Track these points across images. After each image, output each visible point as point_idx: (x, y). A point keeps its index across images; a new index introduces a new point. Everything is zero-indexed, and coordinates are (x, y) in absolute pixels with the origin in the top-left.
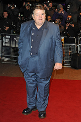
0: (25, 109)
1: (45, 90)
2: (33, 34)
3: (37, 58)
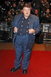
0: (12, 68)
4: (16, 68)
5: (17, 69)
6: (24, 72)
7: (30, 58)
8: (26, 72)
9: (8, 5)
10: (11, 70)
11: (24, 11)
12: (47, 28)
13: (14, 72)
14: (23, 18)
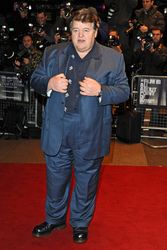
0: (39, 224)
1: (89, 187)
2: (71, 68)
3: (75, 119)
4: (50, 223)
5: (53, 227)
6: (76, 237)
7: (96, 191)
8: (85, 236)
9: (23, 15)
10: (35, 232)
11: (73, 33)
13: (44, 236)
14: (73, 56)
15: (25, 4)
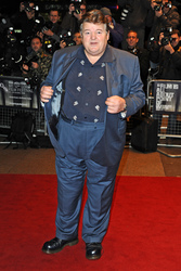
2: (81, 74)
4: (61, 238)
5: (64, 242)
6: (89, 254)
7: (111, 204)
8: (98, 253)
9: (30, 16)
10: (45, 248)
11: (85, 36)
12: (169, 97)
13: (55, 252)
14: (82, 62)
15: (31, 5)
